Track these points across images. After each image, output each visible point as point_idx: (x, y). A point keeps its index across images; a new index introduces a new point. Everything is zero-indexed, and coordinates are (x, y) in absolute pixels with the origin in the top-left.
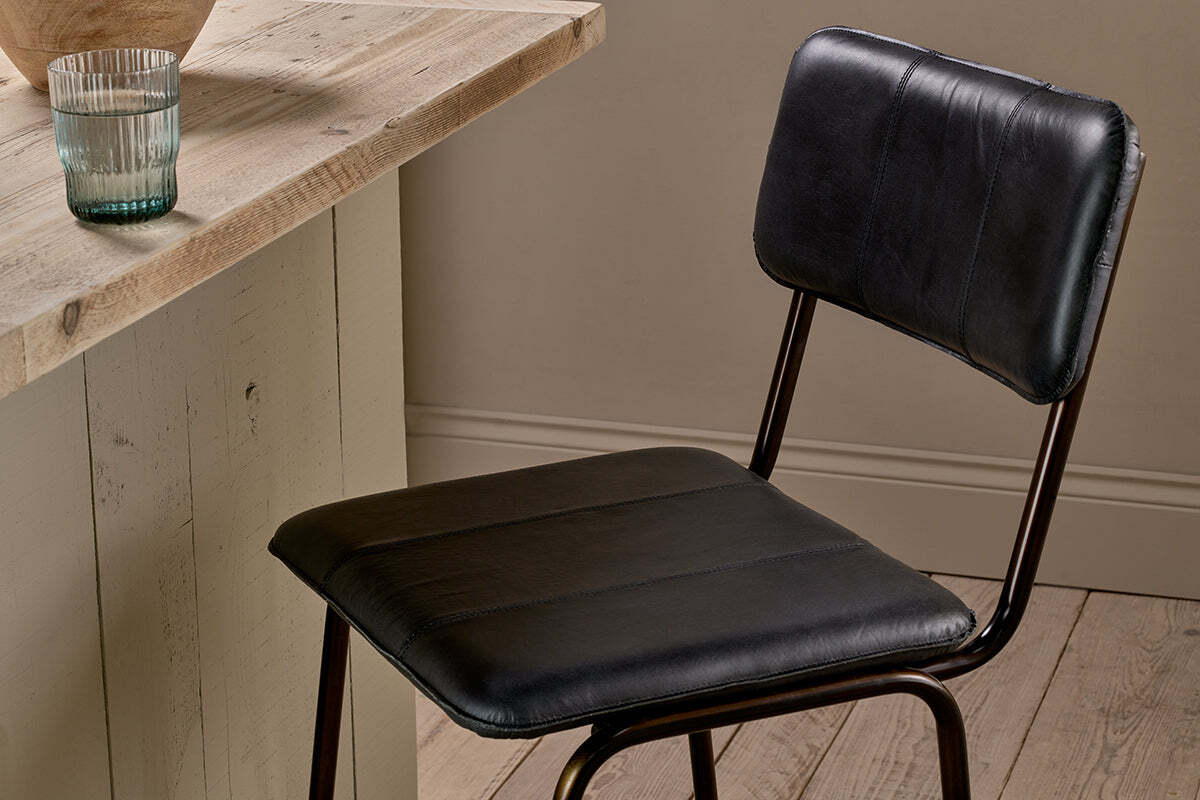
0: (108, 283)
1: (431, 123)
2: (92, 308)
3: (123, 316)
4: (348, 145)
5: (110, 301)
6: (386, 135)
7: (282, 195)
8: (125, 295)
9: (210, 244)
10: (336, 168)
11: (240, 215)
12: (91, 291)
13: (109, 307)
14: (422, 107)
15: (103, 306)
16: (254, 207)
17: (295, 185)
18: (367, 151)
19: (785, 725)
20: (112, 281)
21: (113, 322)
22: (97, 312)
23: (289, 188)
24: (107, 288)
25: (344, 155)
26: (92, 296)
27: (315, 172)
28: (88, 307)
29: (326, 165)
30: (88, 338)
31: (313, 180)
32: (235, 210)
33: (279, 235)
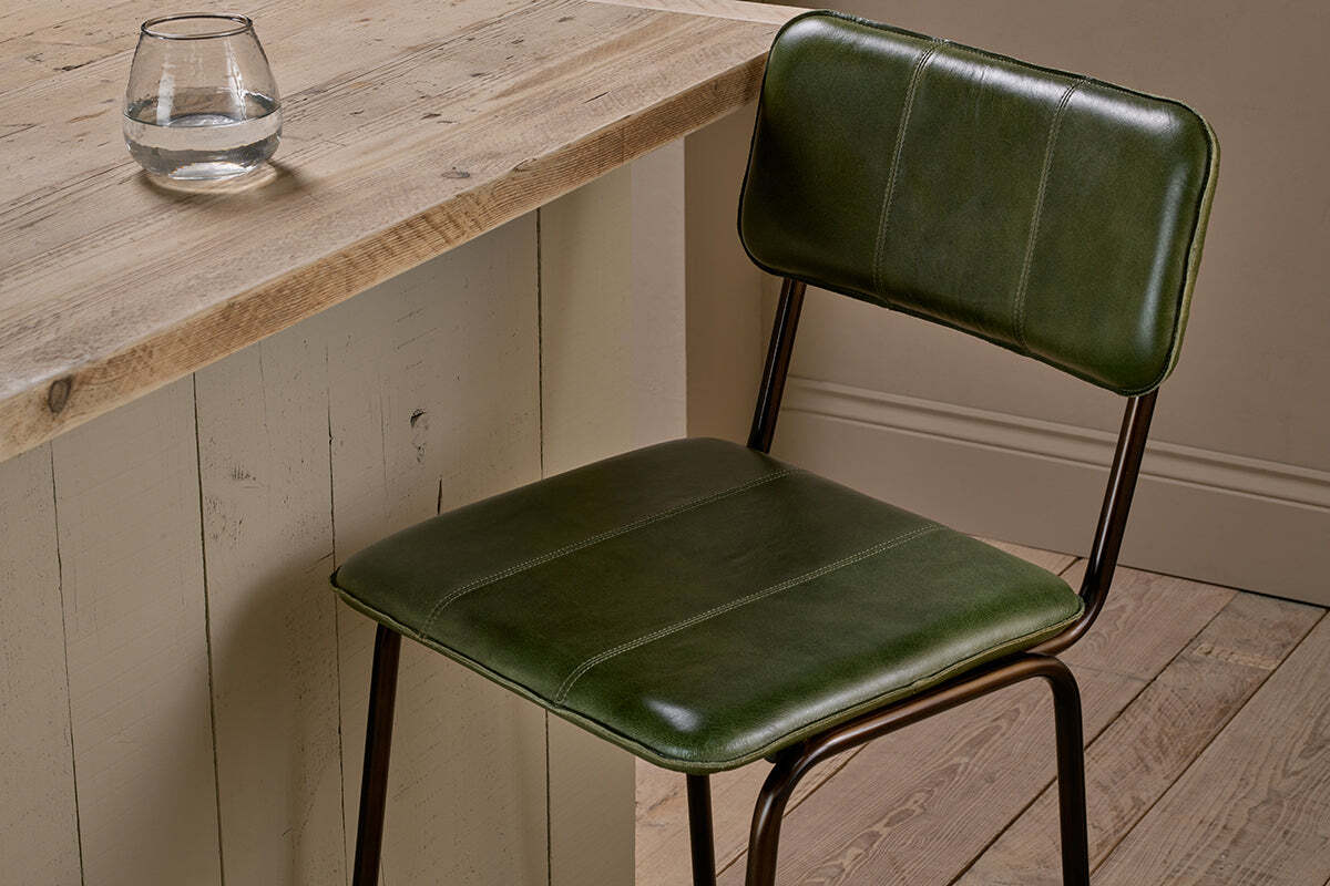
0: (112, 356)
1: (581, 162)
2: (88, 384)
3: (132, 390)
4: (458, 192)
5: (113, 374)
6: (513, 179)
7: (360, 252)
8: (134, 368)
9: (256, 310)
10: (437, 219)
11: (298, 277)
12: (90, 366)
13: (111, 381)
14: (568, 146)
15: (103, 381)
16: (319, 266)
17: (379, 240)
18: (484, 198)
19: (1115, 773)
20: (117, 354)
21: (117, 397)
22: (95, 387)
23: (371, 244)
24: (110, 362)
25: (451, 204)
26: (88, 370)
27: (409, 224)
28: (81, 384)
29: (425, 217)
30: (83, 413)
31: (406, 233)
32: (292, 271)
33: (355, 293)
